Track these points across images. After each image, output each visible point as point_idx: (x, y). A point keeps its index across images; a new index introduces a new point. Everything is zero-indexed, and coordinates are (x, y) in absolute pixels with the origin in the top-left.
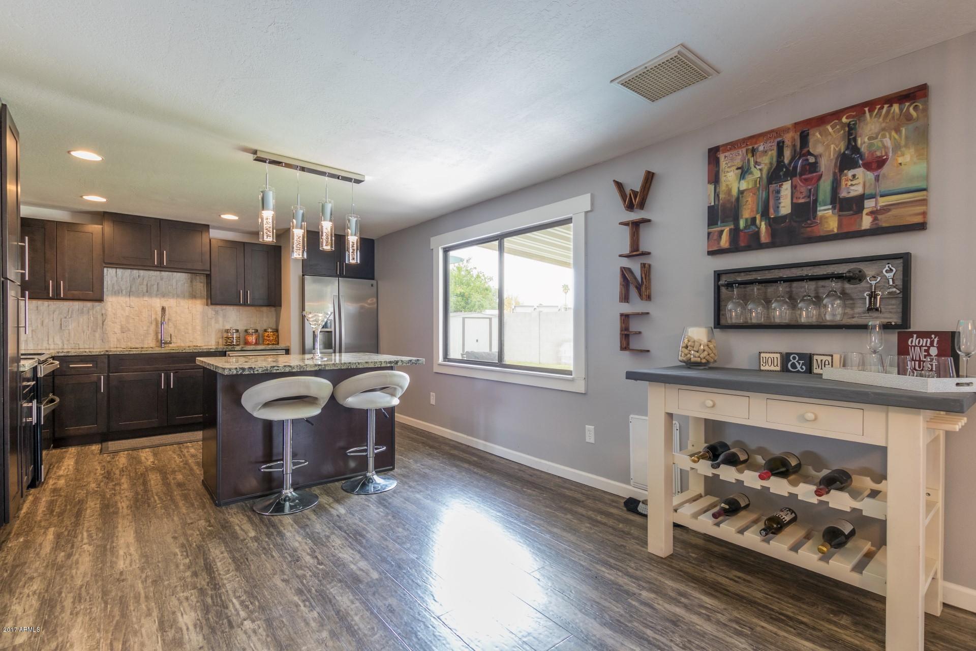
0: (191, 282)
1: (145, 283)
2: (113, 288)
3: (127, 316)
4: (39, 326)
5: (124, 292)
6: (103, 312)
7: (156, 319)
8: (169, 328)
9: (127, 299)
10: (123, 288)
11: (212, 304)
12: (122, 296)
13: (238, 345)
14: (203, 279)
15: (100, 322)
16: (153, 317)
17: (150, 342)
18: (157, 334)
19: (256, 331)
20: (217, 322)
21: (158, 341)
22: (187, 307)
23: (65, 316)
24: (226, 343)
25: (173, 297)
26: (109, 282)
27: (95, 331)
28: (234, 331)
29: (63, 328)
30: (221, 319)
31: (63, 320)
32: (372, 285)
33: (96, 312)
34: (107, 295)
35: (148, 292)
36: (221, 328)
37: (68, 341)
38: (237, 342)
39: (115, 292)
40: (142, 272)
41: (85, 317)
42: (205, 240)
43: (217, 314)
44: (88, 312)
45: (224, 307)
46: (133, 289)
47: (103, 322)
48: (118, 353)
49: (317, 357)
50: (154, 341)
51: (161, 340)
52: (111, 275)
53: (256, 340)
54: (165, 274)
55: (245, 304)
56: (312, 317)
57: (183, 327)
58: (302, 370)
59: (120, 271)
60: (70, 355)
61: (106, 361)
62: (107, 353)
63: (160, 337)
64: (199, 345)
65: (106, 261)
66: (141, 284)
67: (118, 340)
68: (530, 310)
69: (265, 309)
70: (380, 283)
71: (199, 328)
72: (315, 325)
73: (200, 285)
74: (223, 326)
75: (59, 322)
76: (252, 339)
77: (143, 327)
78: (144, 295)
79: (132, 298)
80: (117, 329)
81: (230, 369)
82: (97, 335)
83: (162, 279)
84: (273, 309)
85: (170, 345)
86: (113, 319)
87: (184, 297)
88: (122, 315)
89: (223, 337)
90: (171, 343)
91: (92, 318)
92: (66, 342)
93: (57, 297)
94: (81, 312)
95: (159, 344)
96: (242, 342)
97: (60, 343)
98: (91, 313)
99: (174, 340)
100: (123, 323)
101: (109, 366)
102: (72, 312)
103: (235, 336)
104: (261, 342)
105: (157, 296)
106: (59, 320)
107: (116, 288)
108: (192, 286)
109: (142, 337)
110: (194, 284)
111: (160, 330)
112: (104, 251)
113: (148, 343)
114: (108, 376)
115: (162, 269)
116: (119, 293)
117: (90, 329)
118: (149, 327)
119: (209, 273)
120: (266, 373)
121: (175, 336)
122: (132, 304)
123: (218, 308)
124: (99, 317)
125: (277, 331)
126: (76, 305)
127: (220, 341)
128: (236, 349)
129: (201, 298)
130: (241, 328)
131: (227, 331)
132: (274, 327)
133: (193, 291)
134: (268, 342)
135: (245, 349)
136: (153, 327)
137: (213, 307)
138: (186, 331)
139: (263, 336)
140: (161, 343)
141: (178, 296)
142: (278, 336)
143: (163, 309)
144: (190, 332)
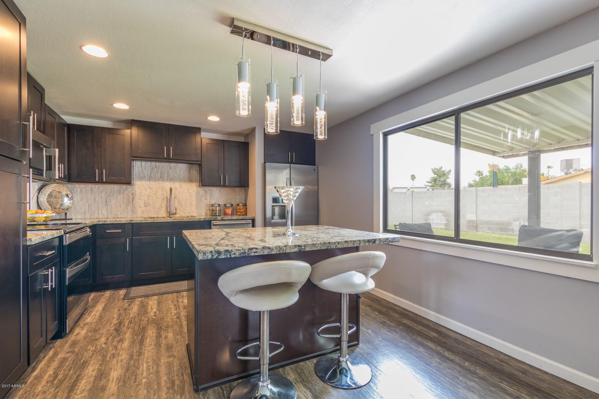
0: (189, 170)
1: (160, 171)
2: (139, 175)
3: (148, 195)
4: (93, 202)
5: (146, 178)
6: (133, 192)
7: (167, 197)
8: (175, 204)
9: (148, 183)
10: (146, 174)
11: (202, 186)
12: (145, 181)
13: (220, 216)
14: (197, 167)
15: (131, 199)
16: (165, 195)
17: (162, 213)
18: (167, 207)
19: (232, 205)
20: (206, 199)
21: (168, 213)
22: (186, 188)
23: (109, 195)
24: (212, 214)
25: (178, 182)
26: (137, 171)
27: (127, 206)
28: (217, 205)
29: (107, 203)
30: (208, 197)
31: (107, 198)
32: (314, 170)
33: (129, 192)
34: (136, 180)
35: (162, 178)
36: (209, 203)
37: (111, 212)
38: (219, 213)
39: (141, 178)
40: (158, 164)
41: (122, 196)
42: (198, 139)
43: (206, 193)
44: (124, 192)
45: (211, 188)
46: (152, 175)
47: (133, 199)
48: (139, 222)
49: (289, 233)
50: (165, 212)
51: (170, 212)
52: (138, 166)
53: (232, 212)
54: (172, 165)
55: (224, 186)
56: (284, 193)
57: (184, 203)
58: (281, 252)
59: (144, 163)
60: (107, 223)
61: (130, 227)
62: (131, 222)
63: (169, 210)
64: (194, 215)
65: (133, 155)
66: (157, 172)
67: (143, 212)
68: (405, 190)
69: (237, 189)
70: (319, 168)
71: (194, 203)
72: (287, 200)
73: (195, 173)
74: (210, 202)
75: (105, 199)
76: (229, 211)
77: (158, 202)
78: (159, 180)
79: (152, 182)
80: (142, 204)
81: (204, 254)
82: (129, 208)
83: (170, 168)
84: (243, 189)
85: (176, 215)
86: (139, 197)
87: (185, 181)
88: (145, 194)
89: (210, 210)
90: (176, 214)
91: (126, 197)
92: (109, 213)
93: (101, 182)
94: (119, 192)
95: (168, 215)
96: (222, 214)
97: (105, 213)
98: (125, 193)
99: (178, 211)
100: (145, 200)
101: (132, 232)
102: (113, 192)
103: (217, 209)
104: (235, 213)
105: (167, 180)
106: (105, 197)
107: (141, 175)
108: (190, 173)
109: (158, 210)
110: (191, 171)
111: (169, 204)
112: (131, 148)
113: (162, 214)
114: (132, 239)
115: (170, 161)
116: (143, 178)
117: (125, 204)
118: (162, 203)
119: (200, 163)
120: (243, 256)
121: (179, 209)
122: (151, 186)
123: (207, 188)
124: (131, 196)
125: (245, 205)
126: (116, 187)
127: (208, 212)
128: (218, 219)
129: (196, 181)
130: (222, 203)
131: (213, 205)
132: (244, 202)
133: (190, 176)
134: (239, 213)
135: (224, 219)
136: (165, 202)
137: (204, 188)
138: (186, 205)
139: (236, 209)
140: (170, 214)
141: (181, 181)
142: (246, 209)
143: (171, 190)
144: (189, 206)
